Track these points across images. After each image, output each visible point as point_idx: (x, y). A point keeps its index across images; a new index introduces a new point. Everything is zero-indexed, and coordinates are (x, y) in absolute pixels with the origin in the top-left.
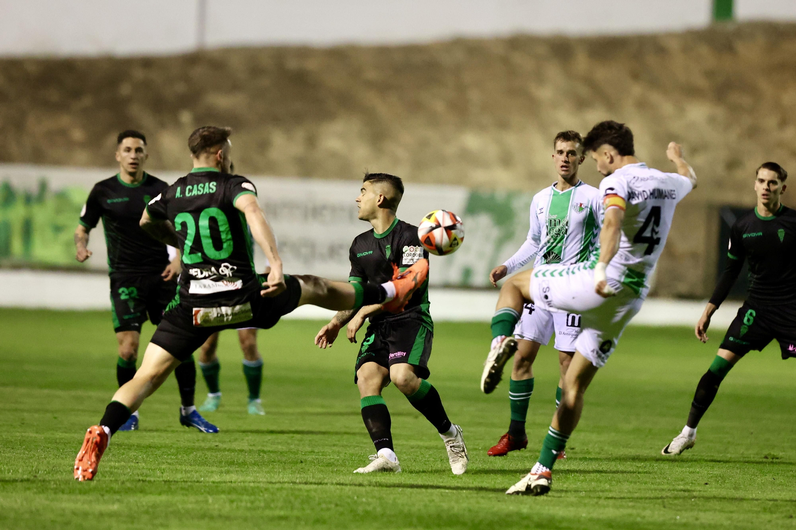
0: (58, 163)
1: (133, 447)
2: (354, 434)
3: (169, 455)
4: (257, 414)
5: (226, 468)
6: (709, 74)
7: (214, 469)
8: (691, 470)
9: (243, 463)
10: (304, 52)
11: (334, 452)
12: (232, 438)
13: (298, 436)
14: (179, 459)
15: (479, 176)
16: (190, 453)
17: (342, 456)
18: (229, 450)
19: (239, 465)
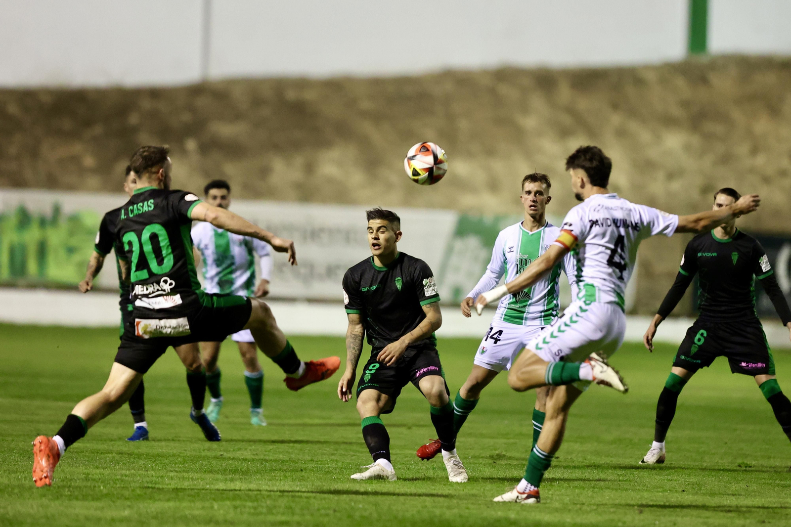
0: (71, 188)
1: (142, 456)
2: (351, 443)
3: (176, 463)
4: (260, 425)
5: (230, 476)
6: (685, 104)
7: (220, 476)
8: (669, 477)
9: (246, 471)
10: (302, 83)
11: (332, 461)
12: (236, 447)
13: (298, 446)
14: (186, 468)
15: (468, 200)
16: (196, 463)
17: (340, 465)
18: (233, 459)
19: (243, 473)
